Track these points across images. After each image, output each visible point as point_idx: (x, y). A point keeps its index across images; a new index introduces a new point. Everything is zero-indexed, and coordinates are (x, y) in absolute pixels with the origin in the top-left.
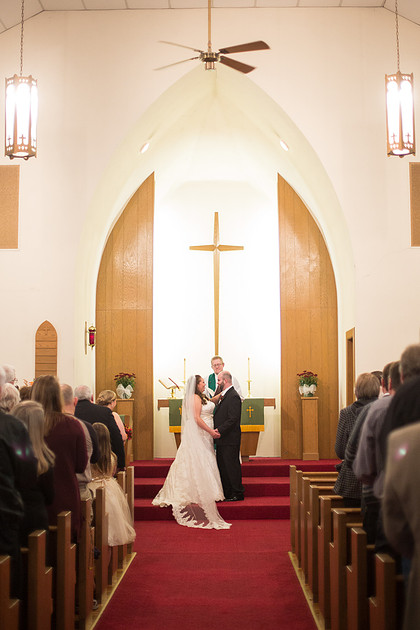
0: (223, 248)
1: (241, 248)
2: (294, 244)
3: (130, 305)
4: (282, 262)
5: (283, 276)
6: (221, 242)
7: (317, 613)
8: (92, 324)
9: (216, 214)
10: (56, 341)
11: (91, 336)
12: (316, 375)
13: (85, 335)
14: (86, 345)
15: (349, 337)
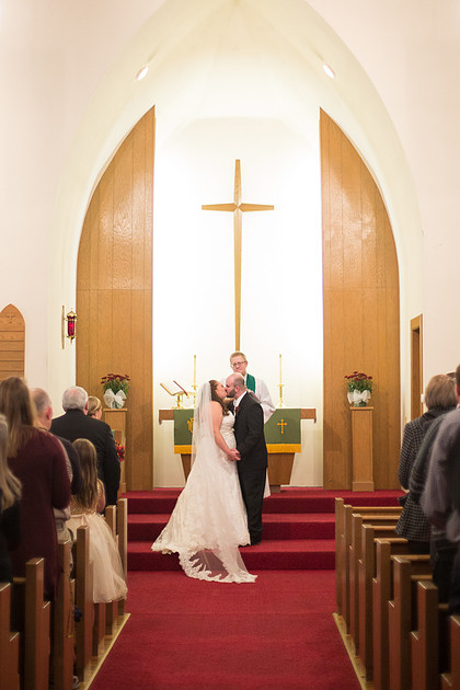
0: (246, 207)
1: (271, 207)
2: (342, 202)
3: (122, 283)
5: (327, 245)
6: (245, 200)
8: (71, 308)
9: (238, 162)
10: (24, 331)
11: (71, 325)
12: (370, 378)
13: (63, 323)
14: (63, 336)
15: (415, 327)
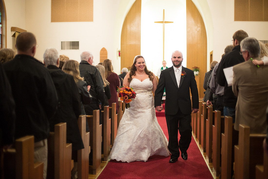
0: (166, 22)
1: (173, 22)
2: (192, 21)
3: (133, 42)
4: (188, 27)
5: (188, 32)
6: (166, 20)
7: (200, 148)
8: (119, 49)
9: (164, 10)
10: (107, 54)
11: (119, 53)
12: (199, 68)
13: (117, 53)
14: (117, 56)
15: (211, 54)
